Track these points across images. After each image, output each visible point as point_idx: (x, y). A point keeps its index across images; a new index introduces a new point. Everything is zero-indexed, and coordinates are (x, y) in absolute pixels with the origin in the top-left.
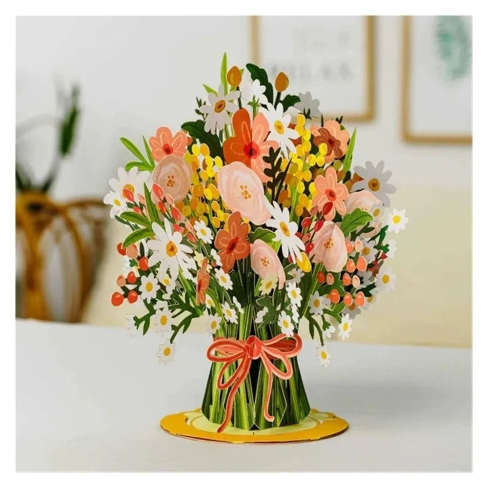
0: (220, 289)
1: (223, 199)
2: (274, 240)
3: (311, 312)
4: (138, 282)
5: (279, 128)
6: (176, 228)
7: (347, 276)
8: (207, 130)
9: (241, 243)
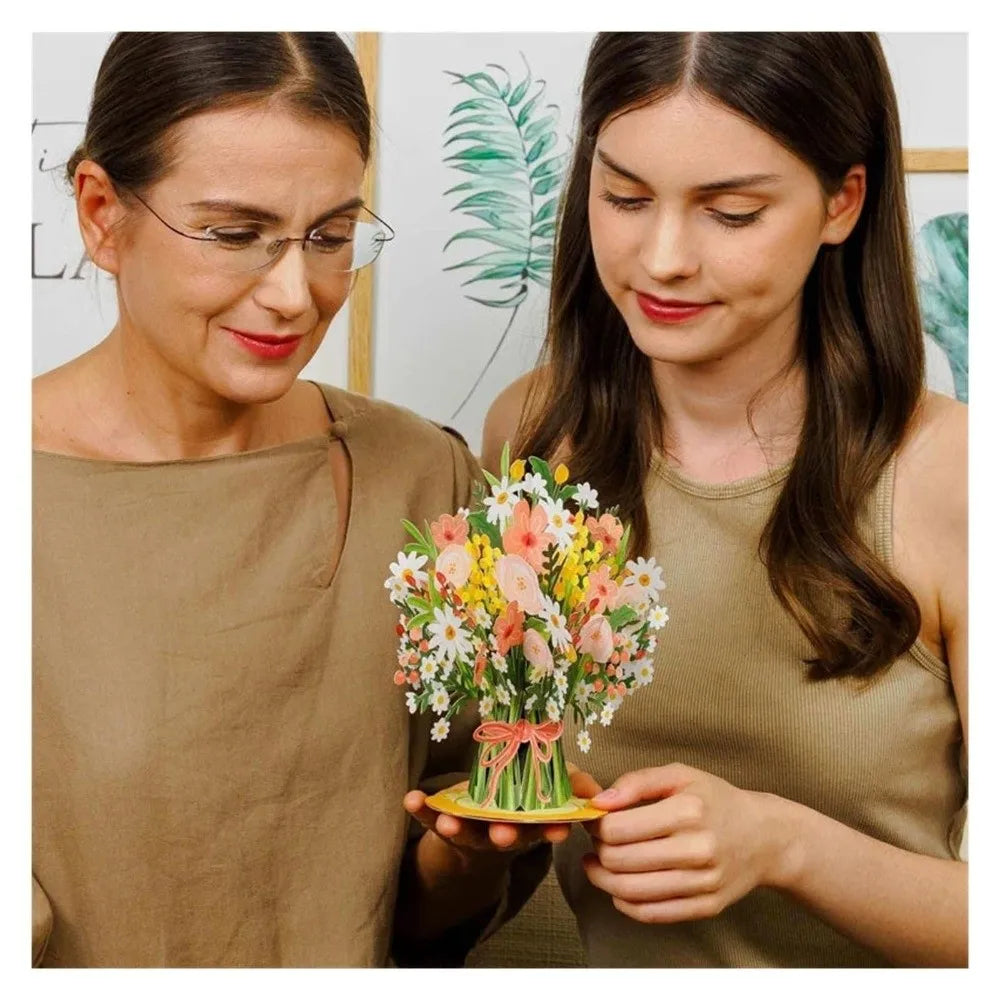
0: (495, 673)
1: (500, 587)
2: (545, 630)
3: (576, 699)
4: (420, 662)
5: (558, 522)
6: (457, 613)
7: (611, 667)
8: (489, 520)
9: (517, 630)
